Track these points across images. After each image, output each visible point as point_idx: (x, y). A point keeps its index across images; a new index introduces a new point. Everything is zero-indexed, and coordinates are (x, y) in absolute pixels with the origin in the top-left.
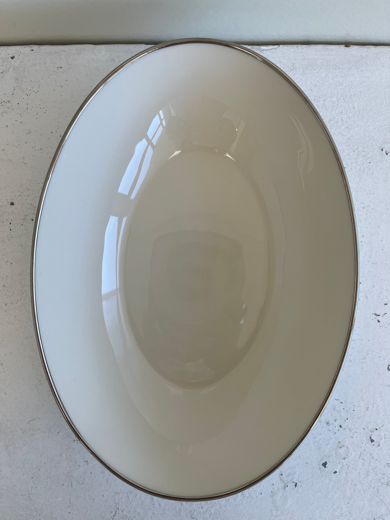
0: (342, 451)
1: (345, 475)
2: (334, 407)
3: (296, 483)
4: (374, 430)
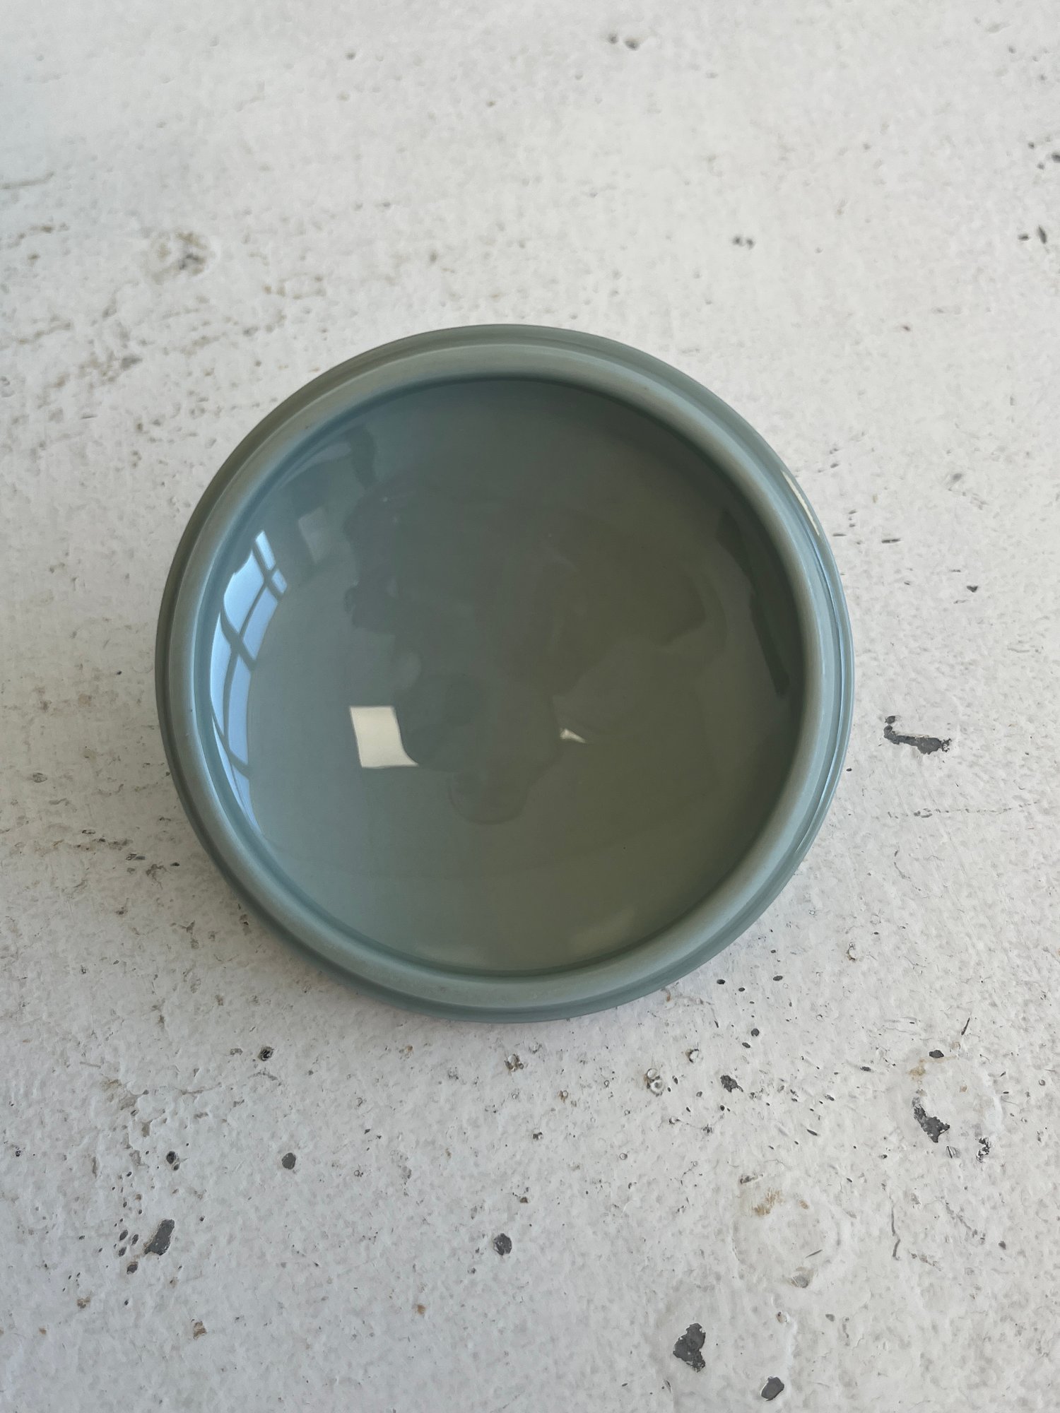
0: (773, 1231)
4: (921, 1061)
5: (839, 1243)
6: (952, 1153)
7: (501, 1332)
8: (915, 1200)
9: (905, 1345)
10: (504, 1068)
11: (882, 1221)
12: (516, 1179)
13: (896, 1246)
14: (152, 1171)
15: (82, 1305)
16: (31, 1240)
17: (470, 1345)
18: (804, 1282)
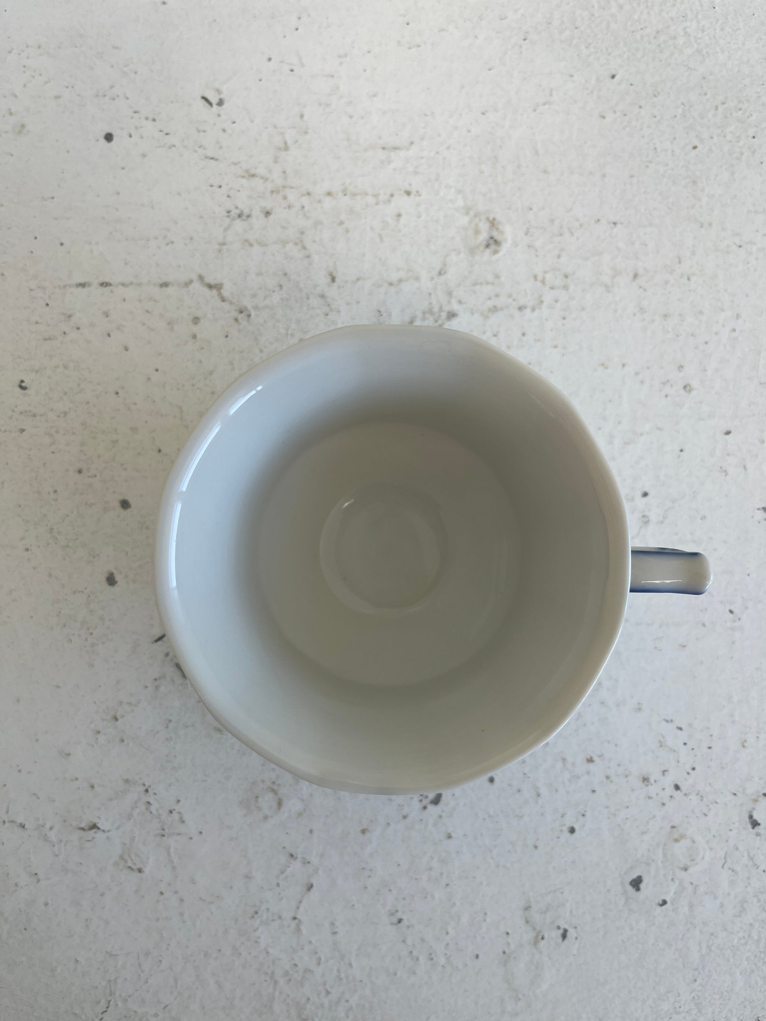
1: (686, 909)
3: (566, 931)
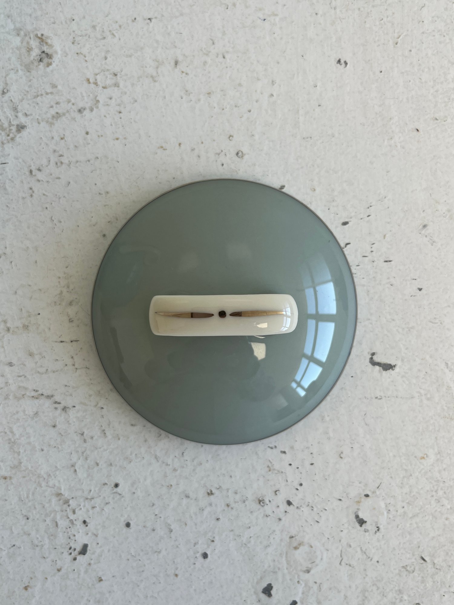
0: (300, 555)
2: (270, 465)
4: (361, 498)
5: (322, 559)
6: (366, 531)
7: (204, 583)
8: (350, 546)
9: (339, 592)
10: (206, 494)
11: (338, 553)
12: (210, 534)
13: (341, 561)
14: (78, 526)
15: (59, 570)
16: (38, 549)
17: (193, 587)
18: (308, 571)
